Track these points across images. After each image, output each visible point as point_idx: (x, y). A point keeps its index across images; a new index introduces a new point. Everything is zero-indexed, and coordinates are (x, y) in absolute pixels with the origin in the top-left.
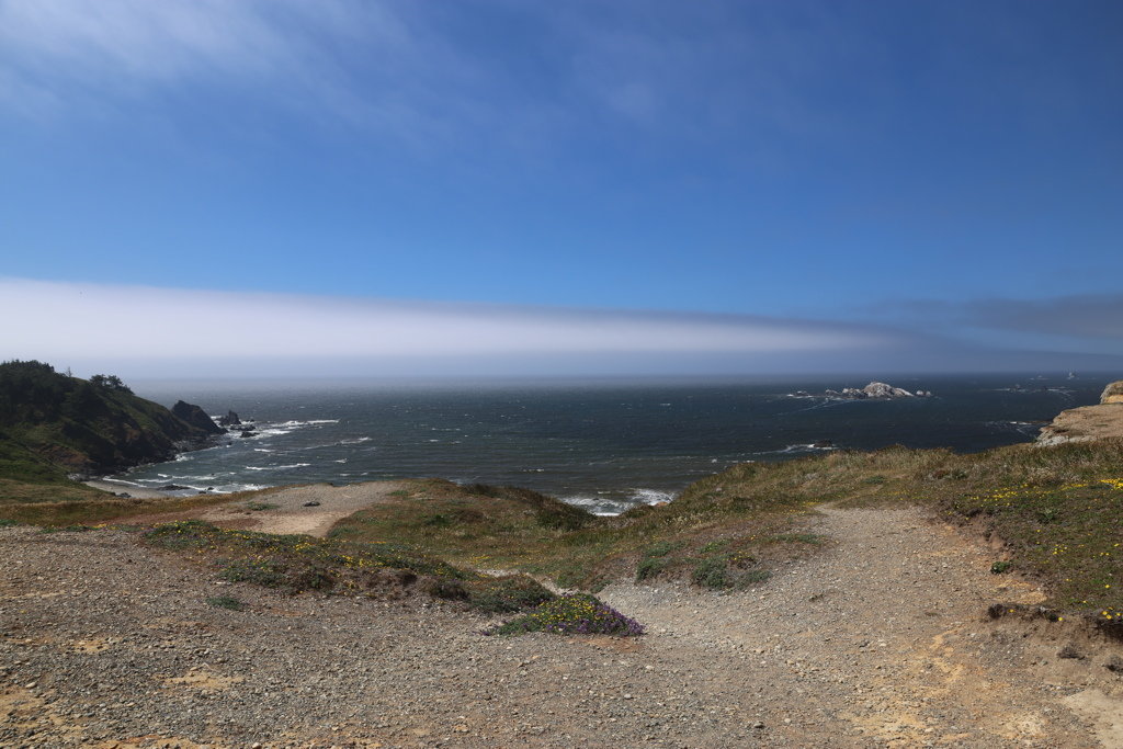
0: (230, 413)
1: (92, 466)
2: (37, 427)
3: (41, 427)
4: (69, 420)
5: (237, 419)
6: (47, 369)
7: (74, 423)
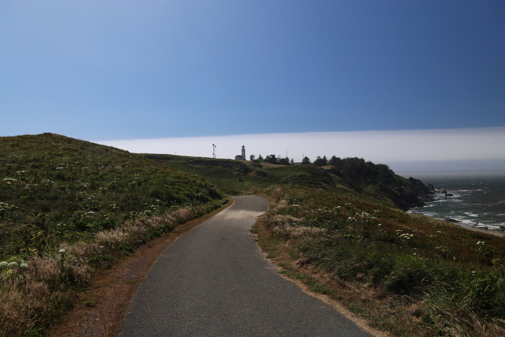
0: (429, 184)
2: (369, 186)
3: (370, 186)
4: (381, 183)
5: (433, 187)
6: (362, 160)
7: (383, 185)
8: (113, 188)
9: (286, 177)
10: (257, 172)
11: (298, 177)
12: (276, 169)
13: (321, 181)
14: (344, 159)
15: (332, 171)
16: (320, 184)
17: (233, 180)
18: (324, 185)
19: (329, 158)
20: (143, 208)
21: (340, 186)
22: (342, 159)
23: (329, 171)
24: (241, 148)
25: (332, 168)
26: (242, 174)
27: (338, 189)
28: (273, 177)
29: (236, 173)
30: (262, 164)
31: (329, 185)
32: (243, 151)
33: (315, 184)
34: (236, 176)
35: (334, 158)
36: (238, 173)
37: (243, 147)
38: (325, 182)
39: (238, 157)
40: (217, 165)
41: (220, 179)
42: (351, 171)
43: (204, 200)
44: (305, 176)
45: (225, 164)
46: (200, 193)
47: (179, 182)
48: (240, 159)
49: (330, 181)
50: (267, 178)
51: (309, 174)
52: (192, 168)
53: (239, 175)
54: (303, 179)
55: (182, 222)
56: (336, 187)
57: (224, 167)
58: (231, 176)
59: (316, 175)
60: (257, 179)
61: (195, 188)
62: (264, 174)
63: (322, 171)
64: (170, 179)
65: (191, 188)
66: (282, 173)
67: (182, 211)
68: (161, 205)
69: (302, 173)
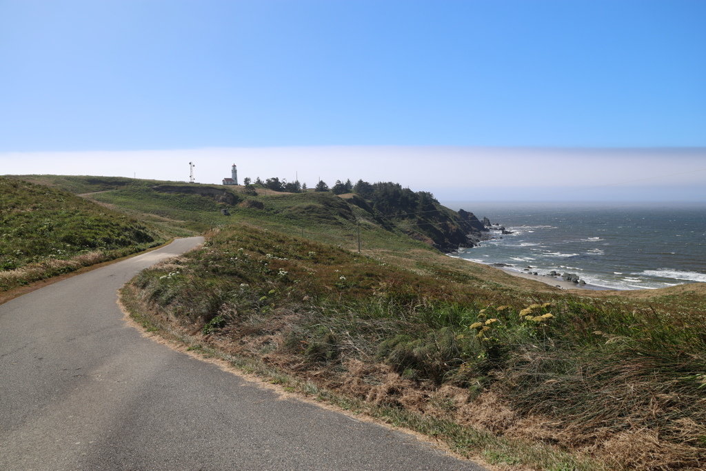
0: (485, 218)
1: (438, 247)
2: (404, 221)
3: (406, 221)
4: (420, 217)
5: (489, 223)
6: (398, 186)
7: (422, 219)
8: (20, 234)
9: (289, 209)
10: (249, 202)
11: (306, 209)
12: (277, 198)
13: (337, 215)
14: (375, 185)
15: (355, 201)
16: (335, 219)
17: (215, 213)
18: (341, 219)
19: (354, 183)
21: (362, 221)
22: (372, 184)
23: (349, 200)
24: (231, 168)
25: (354, 196)
26: (228, 205)
27: (360, 225)
28: (272, 209)
29: (220, 203)
30: (257, 190)
31: (347, 219)
32: (234, 171)
33: (327, 218)
34: (221, 208)
35: (361, 182)
36: (224, 203)
37: (234, 166)
38: (342, 215)
39: (227, 180)
40: (194, 192)
41: (198, 212)
42: (382, 201)
43: (124, 243)
44: (315, 207)
45: (205, 192)
46: (121, 237)
47: (98, 226)
48: (229, 183)
49: (350, 214)
50: (263, 211)
51: (321, 206)
52: (157, 197)
53: (225, 206)
54: (312, 211)
55: (88, 265)
56: (357, 222)
57: (203, 195)
58: (213, 208)
59: (331, 206)
60: (250, 212)
61: (117, 232)
62: (260, 205)
63: (339, 201)
64: (88, 222)
65: (111, 231)
66: (285, 203)
67: (91, 255)
68: (72, 249)
69: (311, 203)
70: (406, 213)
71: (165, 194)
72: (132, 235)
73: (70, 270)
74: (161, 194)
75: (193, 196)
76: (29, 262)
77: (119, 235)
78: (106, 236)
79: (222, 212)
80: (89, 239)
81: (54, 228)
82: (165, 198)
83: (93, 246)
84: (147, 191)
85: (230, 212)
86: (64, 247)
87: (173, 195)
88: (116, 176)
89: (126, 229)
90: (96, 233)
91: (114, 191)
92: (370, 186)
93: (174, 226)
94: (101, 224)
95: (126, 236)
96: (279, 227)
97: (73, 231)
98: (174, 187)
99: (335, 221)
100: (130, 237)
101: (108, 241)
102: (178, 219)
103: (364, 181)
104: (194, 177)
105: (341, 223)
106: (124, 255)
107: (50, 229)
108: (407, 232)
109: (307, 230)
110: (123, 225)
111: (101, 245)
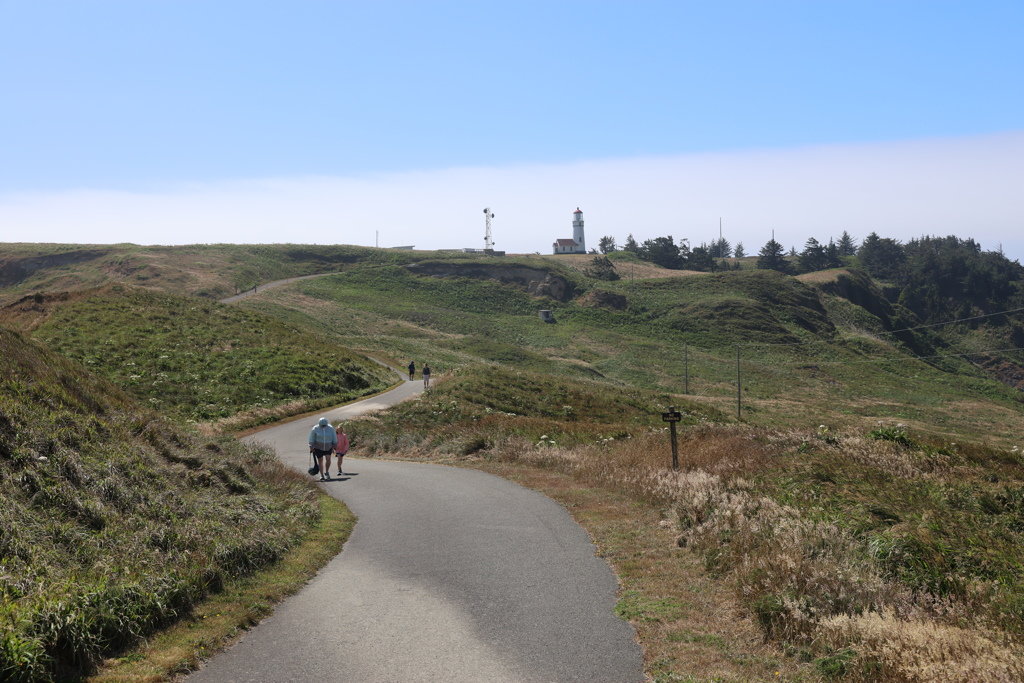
2: (975, 332)
4: (1019, 323)
6: (972, 246)
8: (224, 379)
9: (681, 310)
10: (598, 294)
11: (716, 309)
12: (659, 285)
13: (788, 321)
14: (913, 244)
15: (843, 287)
16: (783, 330)
17: (527, 317)
18: (796, 331)
19: (858, 240)
20: (255, 400)
21: (852, 334)
23: (828, 287)
24: (572, 218)
25: (841, 278)
26: (554, 301)
27: (843, 343)
28: (644, 310)
29: (538, 298)
30: (620, 267)
31: (813, 329)
32: (579, 224)
33: (764, 330)
34: (539, 307)
35: (874, 238)
36: (545, 297)
37: (579, 213)
38: (801, 322)
39: (562, 242)
40: (486, 276)
41: (493, 318)
42: (922, 284)
43: (331, 391)
44: (738, 305)
45: (508, 275)
46: (328, 383)
47: (303, 369)
48: (568, 249)
49: (820, 318)
50: (626, 313)
51: (752, 301)
52: (416, 285)
53: (546, 303)
54: (731, 315)
55: (292, 415)
56: (836, 339)
57: (505, 281)
58: (523, 308)
59: (777, 302)
60: (597, 316)
61: (323, 376)
62: (618, 302)
63: (798, 290)
64: (292, 364)
65: (317, 375)
66: (674, 297)
67: (296, 404)
68: (275, 397)
69: (732, 296)
70: (982, 314)
71: (431, 279)
72: (342, 380)
73: (275, 420)
74: (422, 280)
75: (485, 283)
76: (239, 410)
77: (326, 380)
78: (312, 382)
79: (541, 317)
80: (292, 385)
81: (257, 373)
82: (430, 287)
83: (296, 394)
84: (398, 273)
85: (556, 316)
86: (268, 396)
87: (445, 280)
88: (340, 243)
89: (335, 372)
90: (301, 379)
91: (336, 274)
92: (898, 248)
93: (441, 345)
94: (306, 366)
95: (335, 382)
96: (655, 348)
97: (275, 376)
98: (448, 266)
99: (780, 335)
100: (340, 383)
101: (313, 388)
102: (452, 331)
103: (882, 236)
104: (493, 238)
105: (795, 340)
106: (330, 405)
107: (253, 374)
108: (980, 359)
109: (714, 355)
110: (332, 366)
111: (305, 392)
